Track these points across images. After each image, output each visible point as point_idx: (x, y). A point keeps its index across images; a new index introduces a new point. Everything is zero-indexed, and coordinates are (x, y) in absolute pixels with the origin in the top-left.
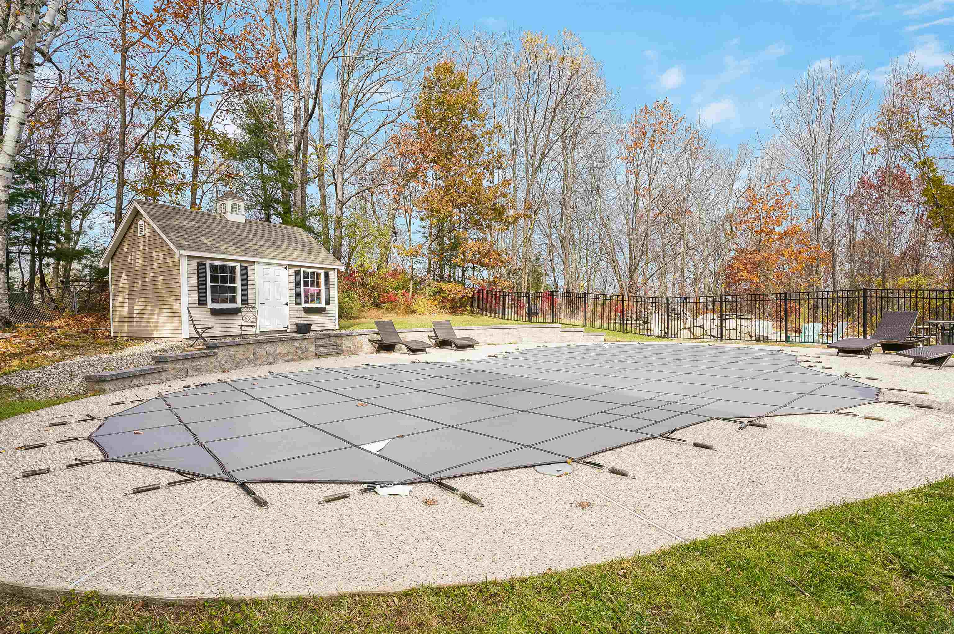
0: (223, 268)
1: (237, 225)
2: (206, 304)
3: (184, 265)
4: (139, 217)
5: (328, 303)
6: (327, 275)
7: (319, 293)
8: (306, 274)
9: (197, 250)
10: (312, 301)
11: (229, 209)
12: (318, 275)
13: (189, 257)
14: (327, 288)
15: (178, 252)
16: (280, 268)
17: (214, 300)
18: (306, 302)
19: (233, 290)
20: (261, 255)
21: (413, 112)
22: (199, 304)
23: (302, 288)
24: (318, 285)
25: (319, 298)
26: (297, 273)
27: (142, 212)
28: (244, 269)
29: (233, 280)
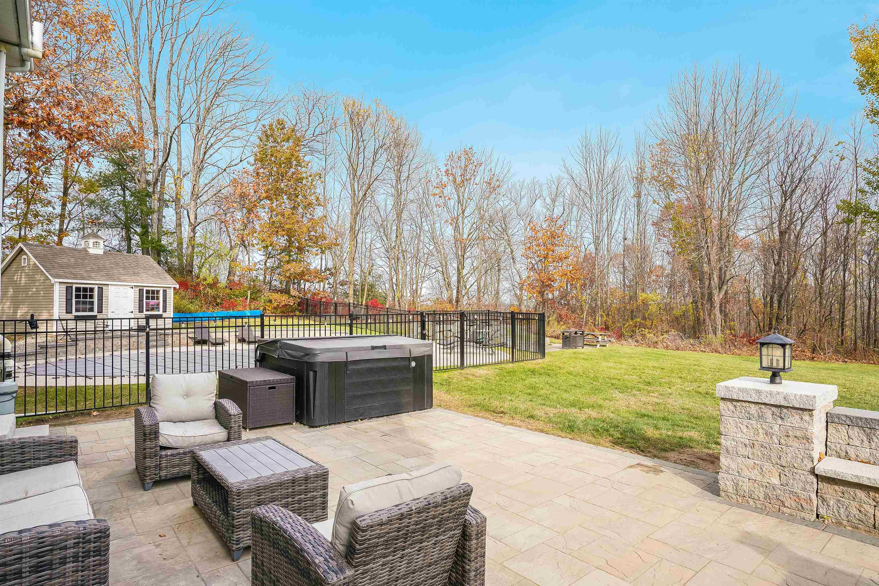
0: (85, 290)
1: (96, 257)
2: (71, 313)
3: (57, 288)
4: (22, 253)
5: (165, 311)
6: (165, 292)
7: (158, 304)
8: (148, 292)
9: (67, 278)
10: (152, 309)
11: (91, 245)
12: (158, 292)
13: (60, 283)
14: (165, 301)
15: (53, 280)
16: (128, 287)
17: (77, 310)
18: (147, 310)
19: (92, 303)
20: (114, 280)
21: (252, 160)
22: (67, 313)
23: (145, 301)
24: (158, 298)
25: (158, 308)
26: (141, 291)
27: (25, 249)
28: (101, 290)
29: (91, 297)
